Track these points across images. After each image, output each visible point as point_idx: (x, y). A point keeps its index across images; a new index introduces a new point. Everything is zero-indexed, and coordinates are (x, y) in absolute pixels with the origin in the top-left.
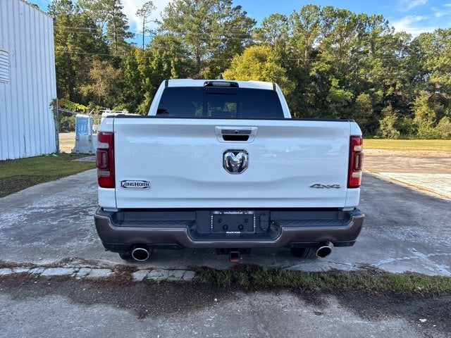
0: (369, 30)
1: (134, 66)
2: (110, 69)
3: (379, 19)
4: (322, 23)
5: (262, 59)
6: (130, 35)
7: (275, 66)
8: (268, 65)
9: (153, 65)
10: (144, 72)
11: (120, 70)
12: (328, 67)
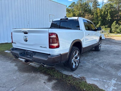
1: (97, 14)
2: (90, 16)
6: (99, 5)
9: (103, 13)
10: (100, 15)
11: (93, 16)
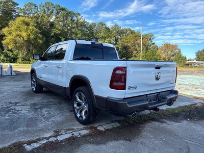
0: (75, 18)
3: (79, 14)
4: (55, 11)
5: (27, 24)
7: (35, 28)
8: (31, 27)
12: (59, 32)
